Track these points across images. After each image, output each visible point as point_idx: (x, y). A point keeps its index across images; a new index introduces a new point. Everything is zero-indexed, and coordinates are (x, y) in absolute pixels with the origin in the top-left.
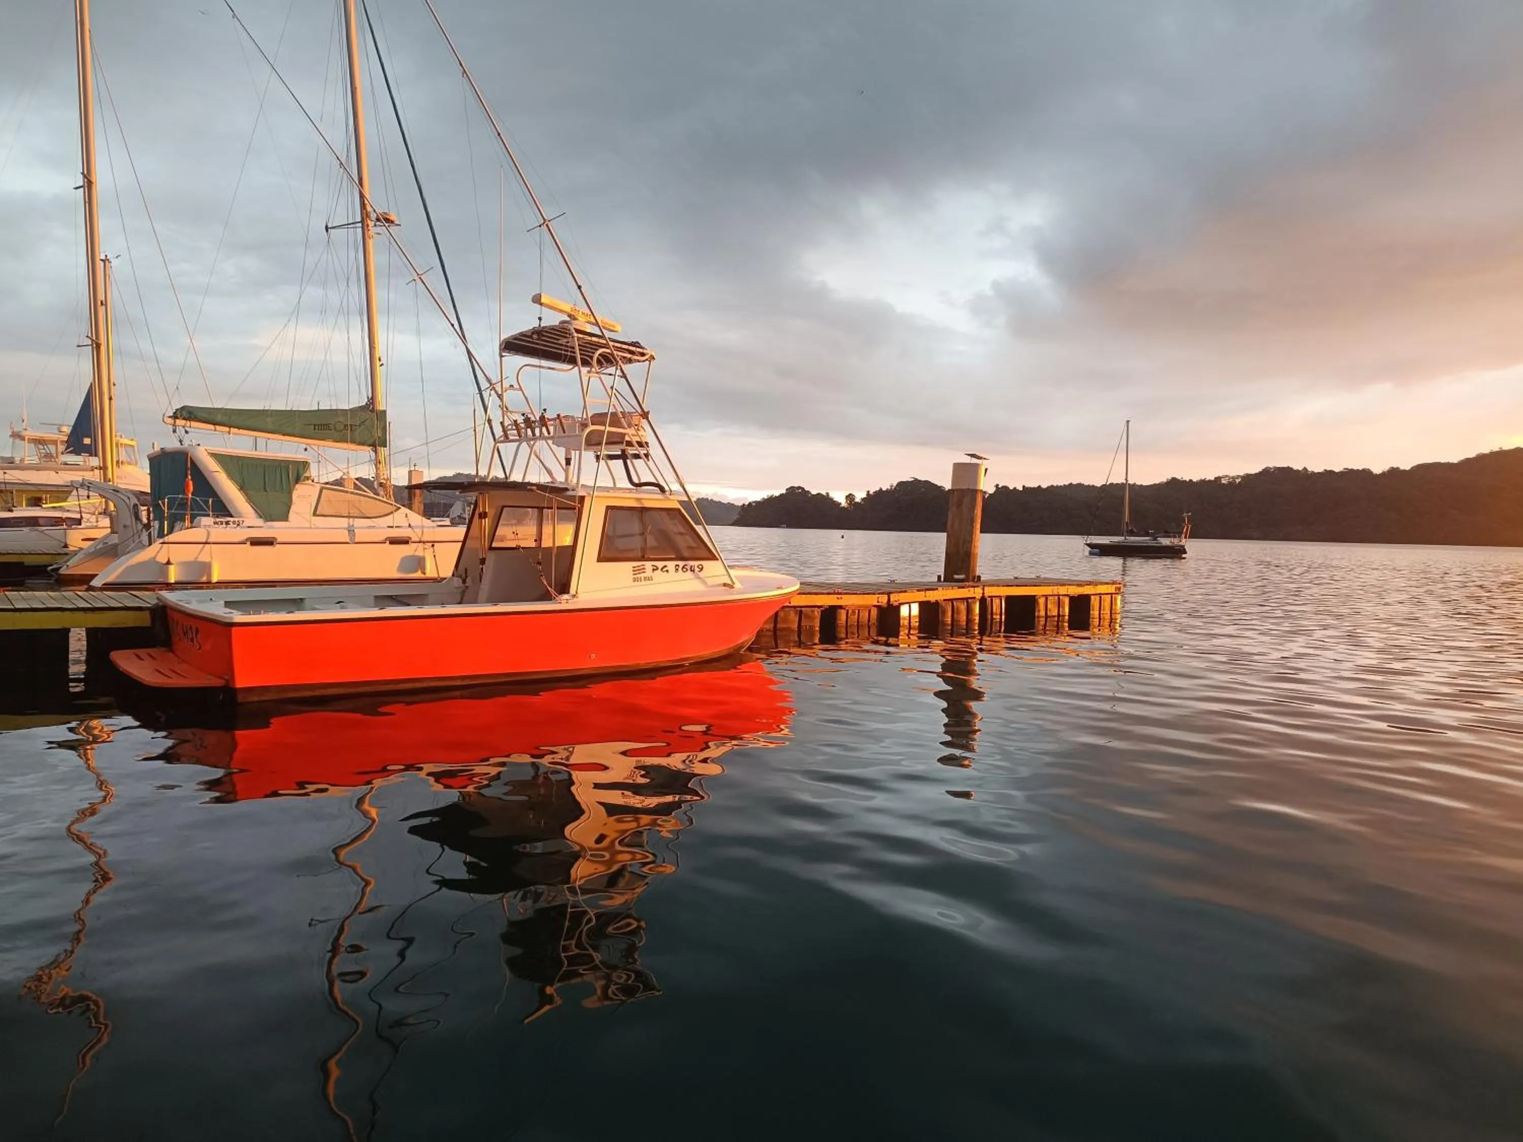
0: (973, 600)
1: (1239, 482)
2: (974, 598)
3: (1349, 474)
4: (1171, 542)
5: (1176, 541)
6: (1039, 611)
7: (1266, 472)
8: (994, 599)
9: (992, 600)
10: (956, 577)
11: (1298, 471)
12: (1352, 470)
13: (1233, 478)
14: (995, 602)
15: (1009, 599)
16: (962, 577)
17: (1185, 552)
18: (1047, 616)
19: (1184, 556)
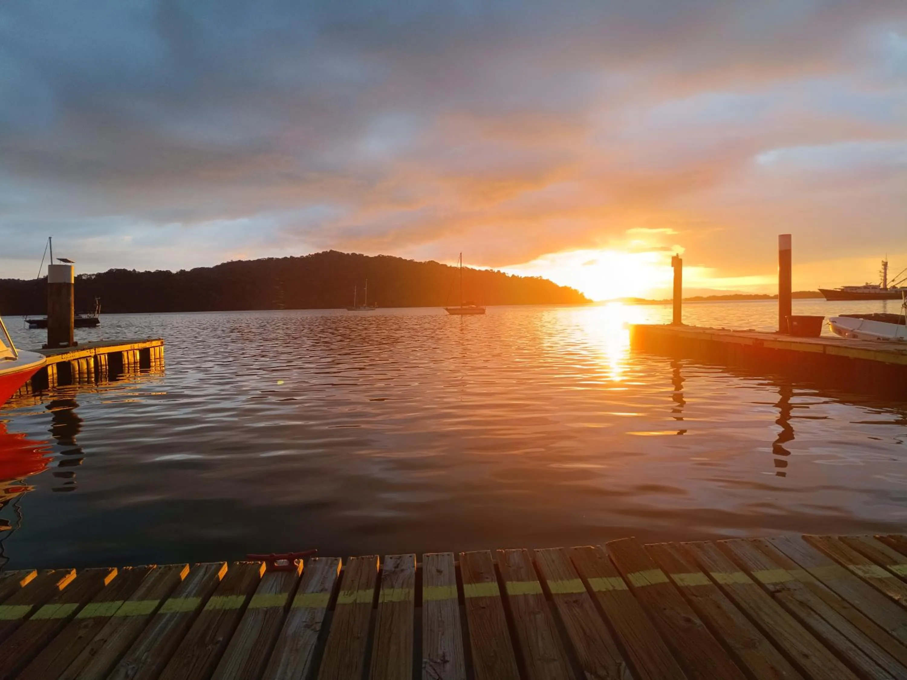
0: (90, 358)
1: (94, 278)
2: (90, 356)
3: (159, 274)
4: (88, 316)
5: (92, 316)
6: (125, 361)
7: (111, 272)
8: (101, 355)
9: (100, 357)
10: (61, 344)
11: (130, 271)
12: (160, 271)
13: (90, 275)
14: (102, 357)
15: (110, 354)
16: (65, 343)
17: (98, 322)
18: (128, 364)
19: (97, 325)
